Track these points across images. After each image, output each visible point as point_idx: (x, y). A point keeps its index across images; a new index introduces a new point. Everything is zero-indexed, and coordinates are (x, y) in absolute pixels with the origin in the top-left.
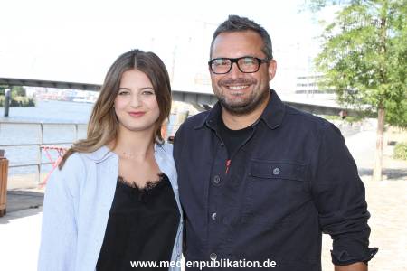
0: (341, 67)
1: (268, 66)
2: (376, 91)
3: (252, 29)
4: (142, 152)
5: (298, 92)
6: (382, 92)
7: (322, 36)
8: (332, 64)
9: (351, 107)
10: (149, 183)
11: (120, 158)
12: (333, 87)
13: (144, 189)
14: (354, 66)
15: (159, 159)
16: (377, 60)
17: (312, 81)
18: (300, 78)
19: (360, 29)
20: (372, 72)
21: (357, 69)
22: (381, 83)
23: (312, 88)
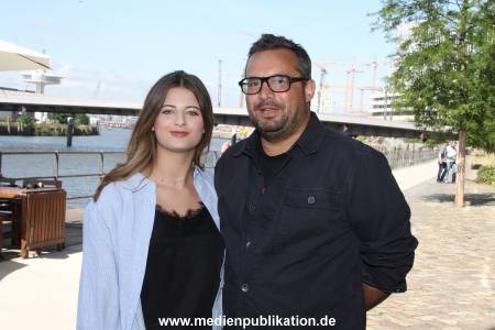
0: (418, 86)
1: (304, 86)
2: (456, 112)
3: (286, 47)
4: (182, 178)
5: (375, 114)
6: (463, 112)
7: (398, 54)
8: (408, 84)
9: (430, 129)
10: (190, 212)
11: (158, 186)
12: (410, 109)
13: (186, 218)
14: (431, 86)
15: (198, 187)
16: (456, 78)
17: (389, 102)
18: (377, 99)
19: (437, 46)
20: (451, 92)
21: (435, 89)
22: (462, 103)
23: (389, 110)
